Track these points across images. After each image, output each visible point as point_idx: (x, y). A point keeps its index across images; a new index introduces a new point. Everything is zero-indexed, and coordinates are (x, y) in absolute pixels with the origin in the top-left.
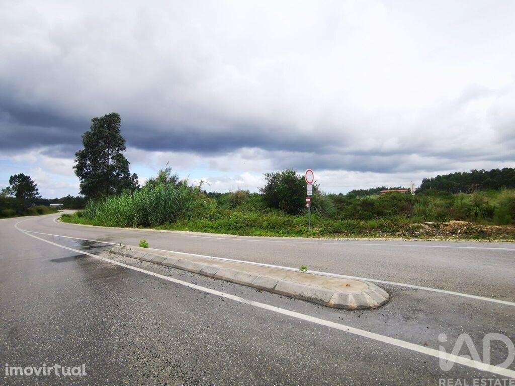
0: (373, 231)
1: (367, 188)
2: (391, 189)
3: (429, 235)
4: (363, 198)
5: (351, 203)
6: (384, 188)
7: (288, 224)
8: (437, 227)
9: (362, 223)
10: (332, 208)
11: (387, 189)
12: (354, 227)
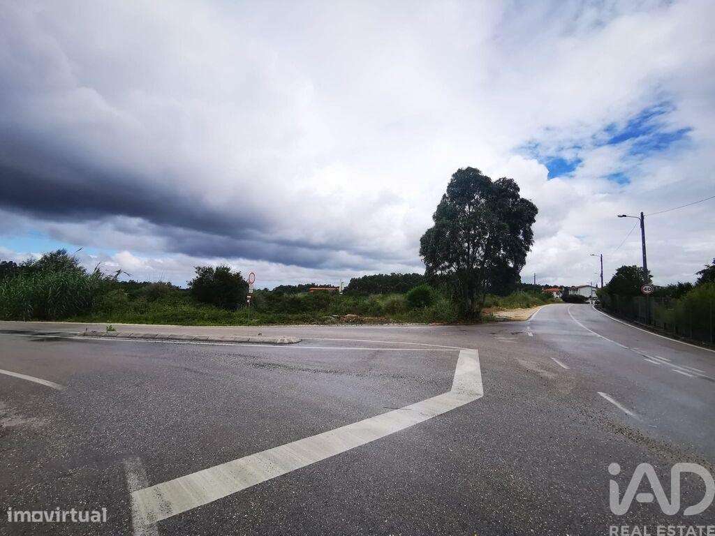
0: (298, 321)
1: (295, 284)
2: (321, 286)
3: (333, 323)
4: (292, 296)
5: (280, 301)
6: (313, 285)
7: (229, 316)
8: (339, 318)
9: (290, 316)
10: (263, 304)
11: (317, 287)
12: (284, 318)
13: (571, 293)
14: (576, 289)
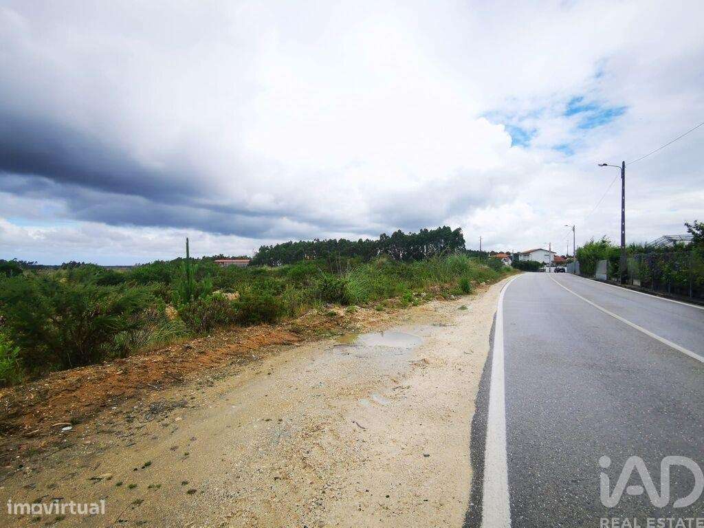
13: (521, 258)
14: (527, 254)
